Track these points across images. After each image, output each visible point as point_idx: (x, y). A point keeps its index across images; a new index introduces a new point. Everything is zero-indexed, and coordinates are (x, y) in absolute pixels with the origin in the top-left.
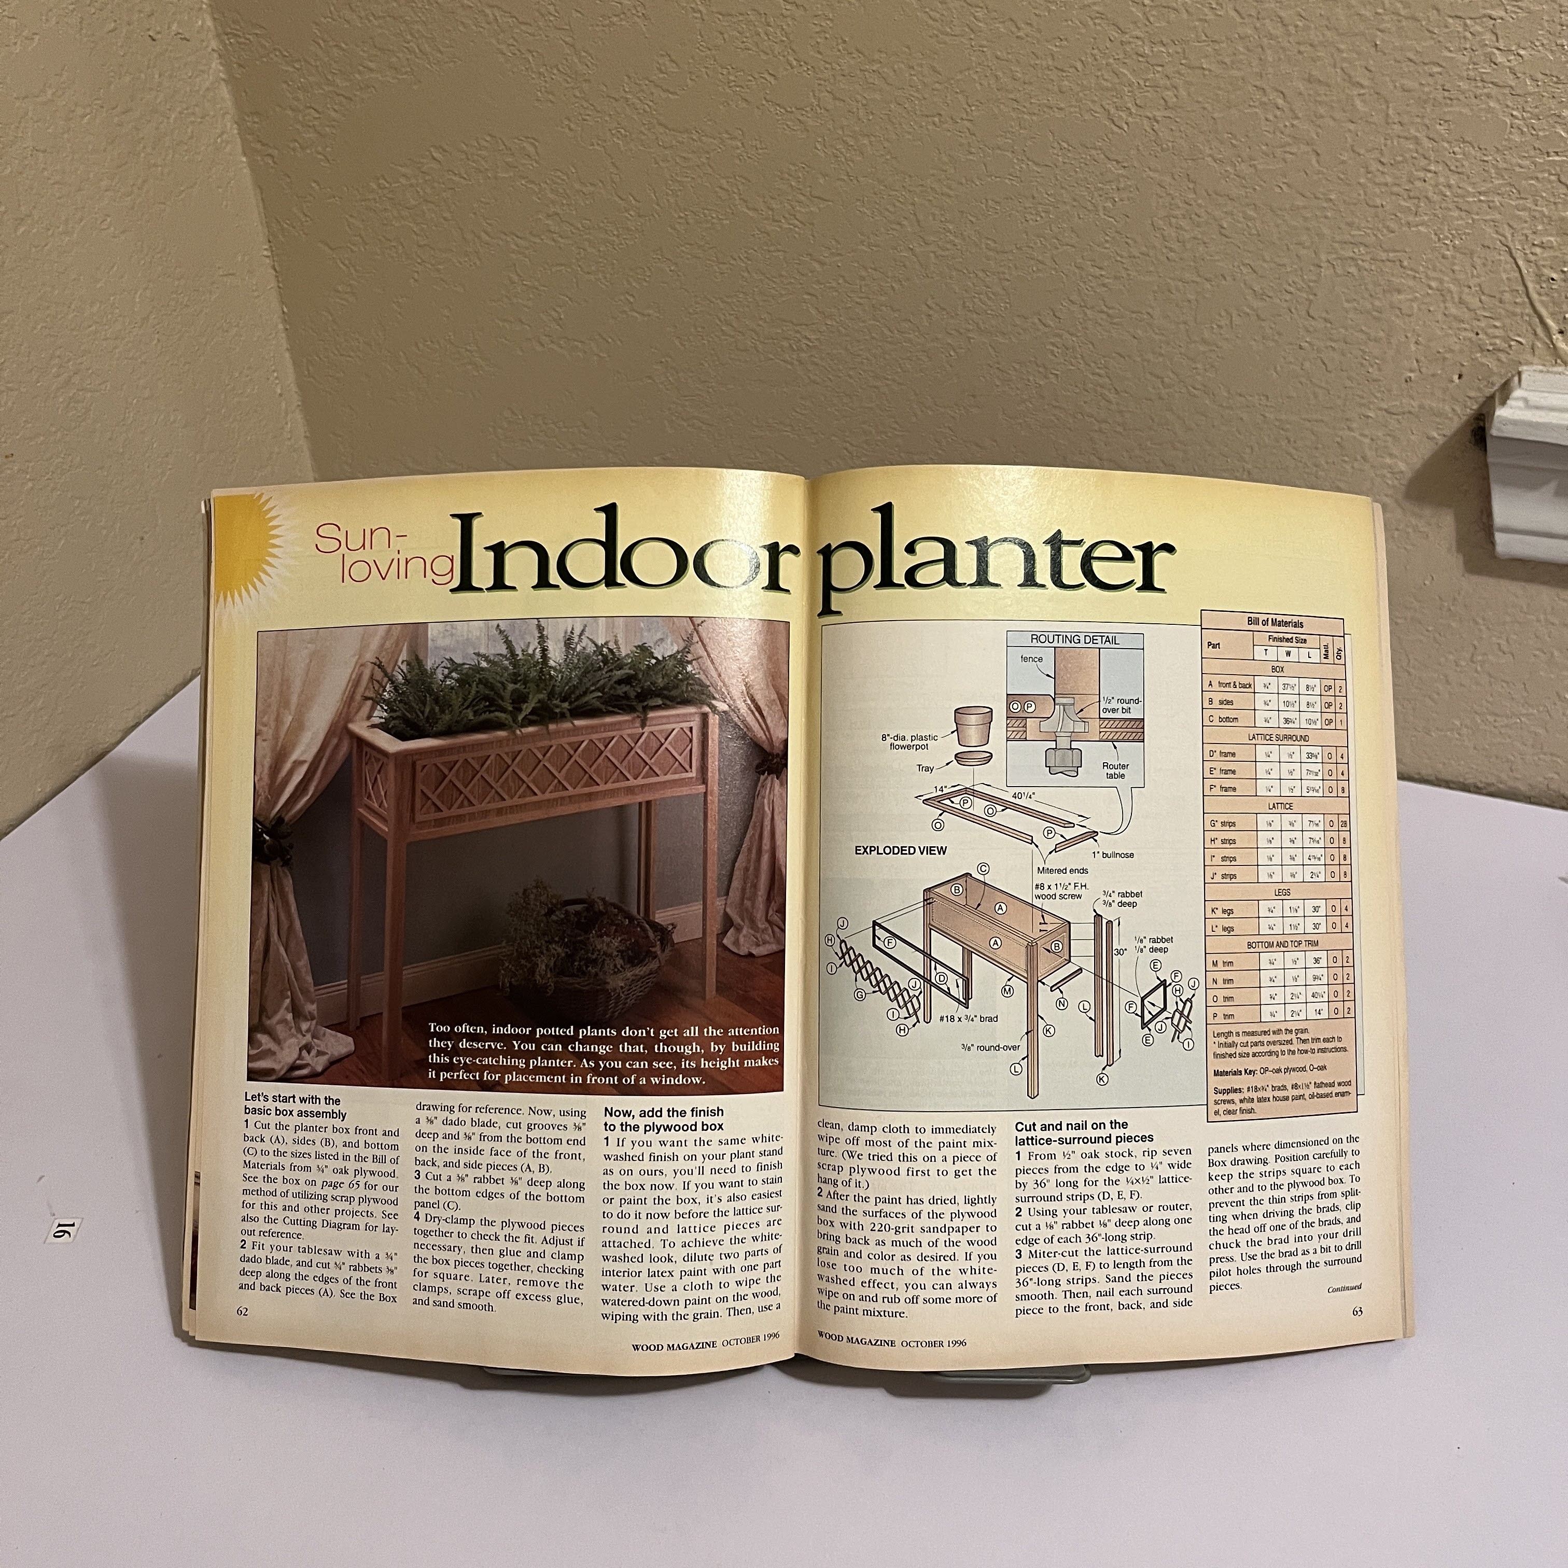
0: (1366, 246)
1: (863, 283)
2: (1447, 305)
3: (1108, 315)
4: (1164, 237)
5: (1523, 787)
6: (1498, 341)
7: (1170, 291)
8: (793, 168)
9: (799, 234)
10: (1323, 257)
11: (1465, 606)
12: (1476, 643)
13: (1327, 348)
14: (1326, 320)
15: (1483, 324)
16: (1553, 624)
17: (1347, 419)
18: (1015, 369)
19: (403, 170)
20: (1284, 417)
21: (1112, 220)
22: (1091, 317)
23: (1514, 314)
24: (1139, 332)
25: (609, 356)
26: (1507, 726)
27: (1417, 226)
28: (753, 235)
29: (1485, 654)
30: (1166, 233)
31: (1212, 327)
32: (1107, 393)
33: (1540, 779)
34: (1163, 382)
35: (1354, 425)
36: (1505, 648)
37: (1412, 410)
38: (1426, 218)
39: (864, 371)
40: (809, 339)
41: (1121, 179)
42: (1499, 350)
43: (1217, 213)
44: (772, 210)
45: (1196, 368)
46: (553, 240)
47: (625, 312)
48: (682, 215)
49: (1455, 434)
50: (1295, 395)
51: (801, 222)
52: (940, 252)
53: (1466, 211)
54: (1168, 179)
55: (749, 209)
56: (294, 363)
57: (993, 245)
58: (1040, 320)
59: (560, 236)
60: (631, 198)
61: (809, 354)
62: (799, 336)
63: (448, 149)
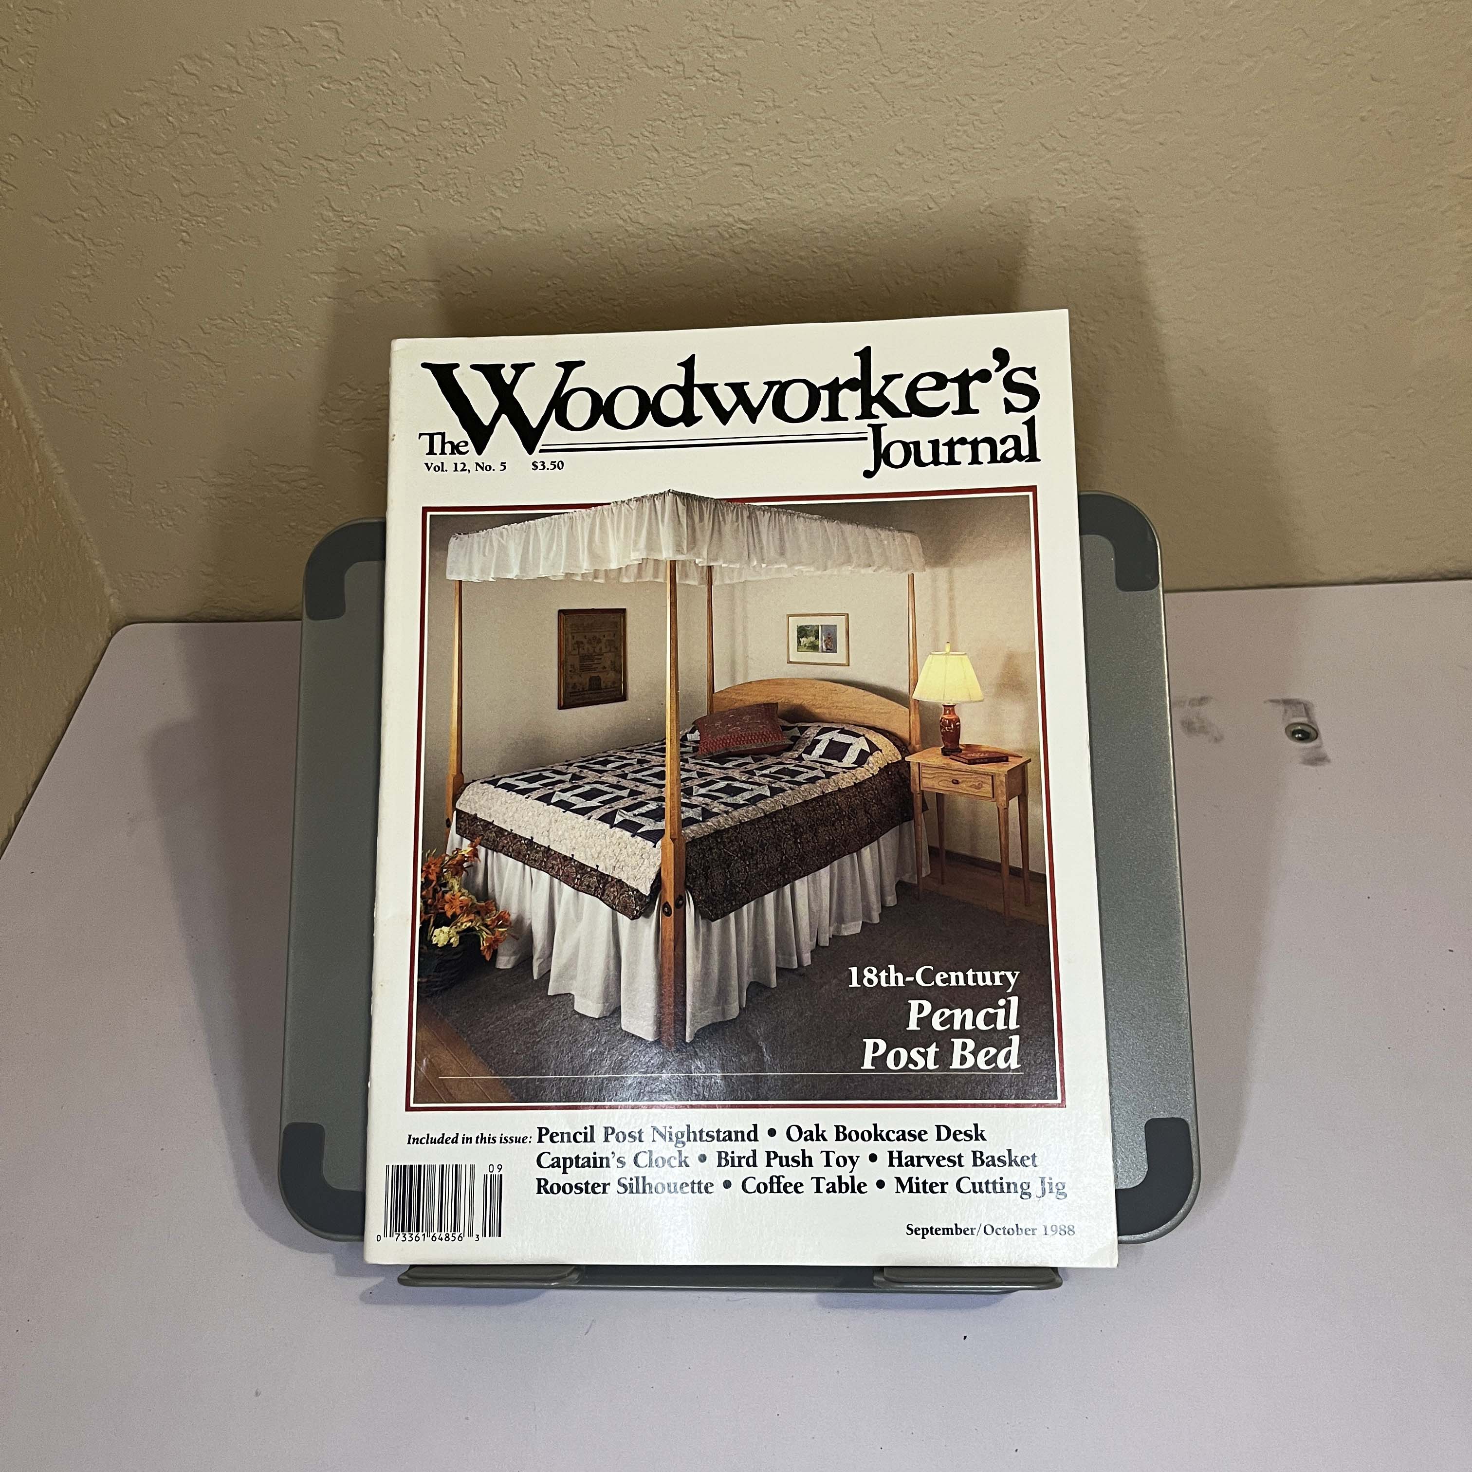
1: (812, 137)
9: (722, 89)
28: (659, 102)
39: (819, 249)
44: (682, 63)
46: (380, 156)
48: (558, 91)
51: (723, 74)
52: (909, 83)
58: (1043, 145)
59: (387, 149)
60: (484, 80)
61: (746, 240)
62: (730, 220)
63: (208, 57)
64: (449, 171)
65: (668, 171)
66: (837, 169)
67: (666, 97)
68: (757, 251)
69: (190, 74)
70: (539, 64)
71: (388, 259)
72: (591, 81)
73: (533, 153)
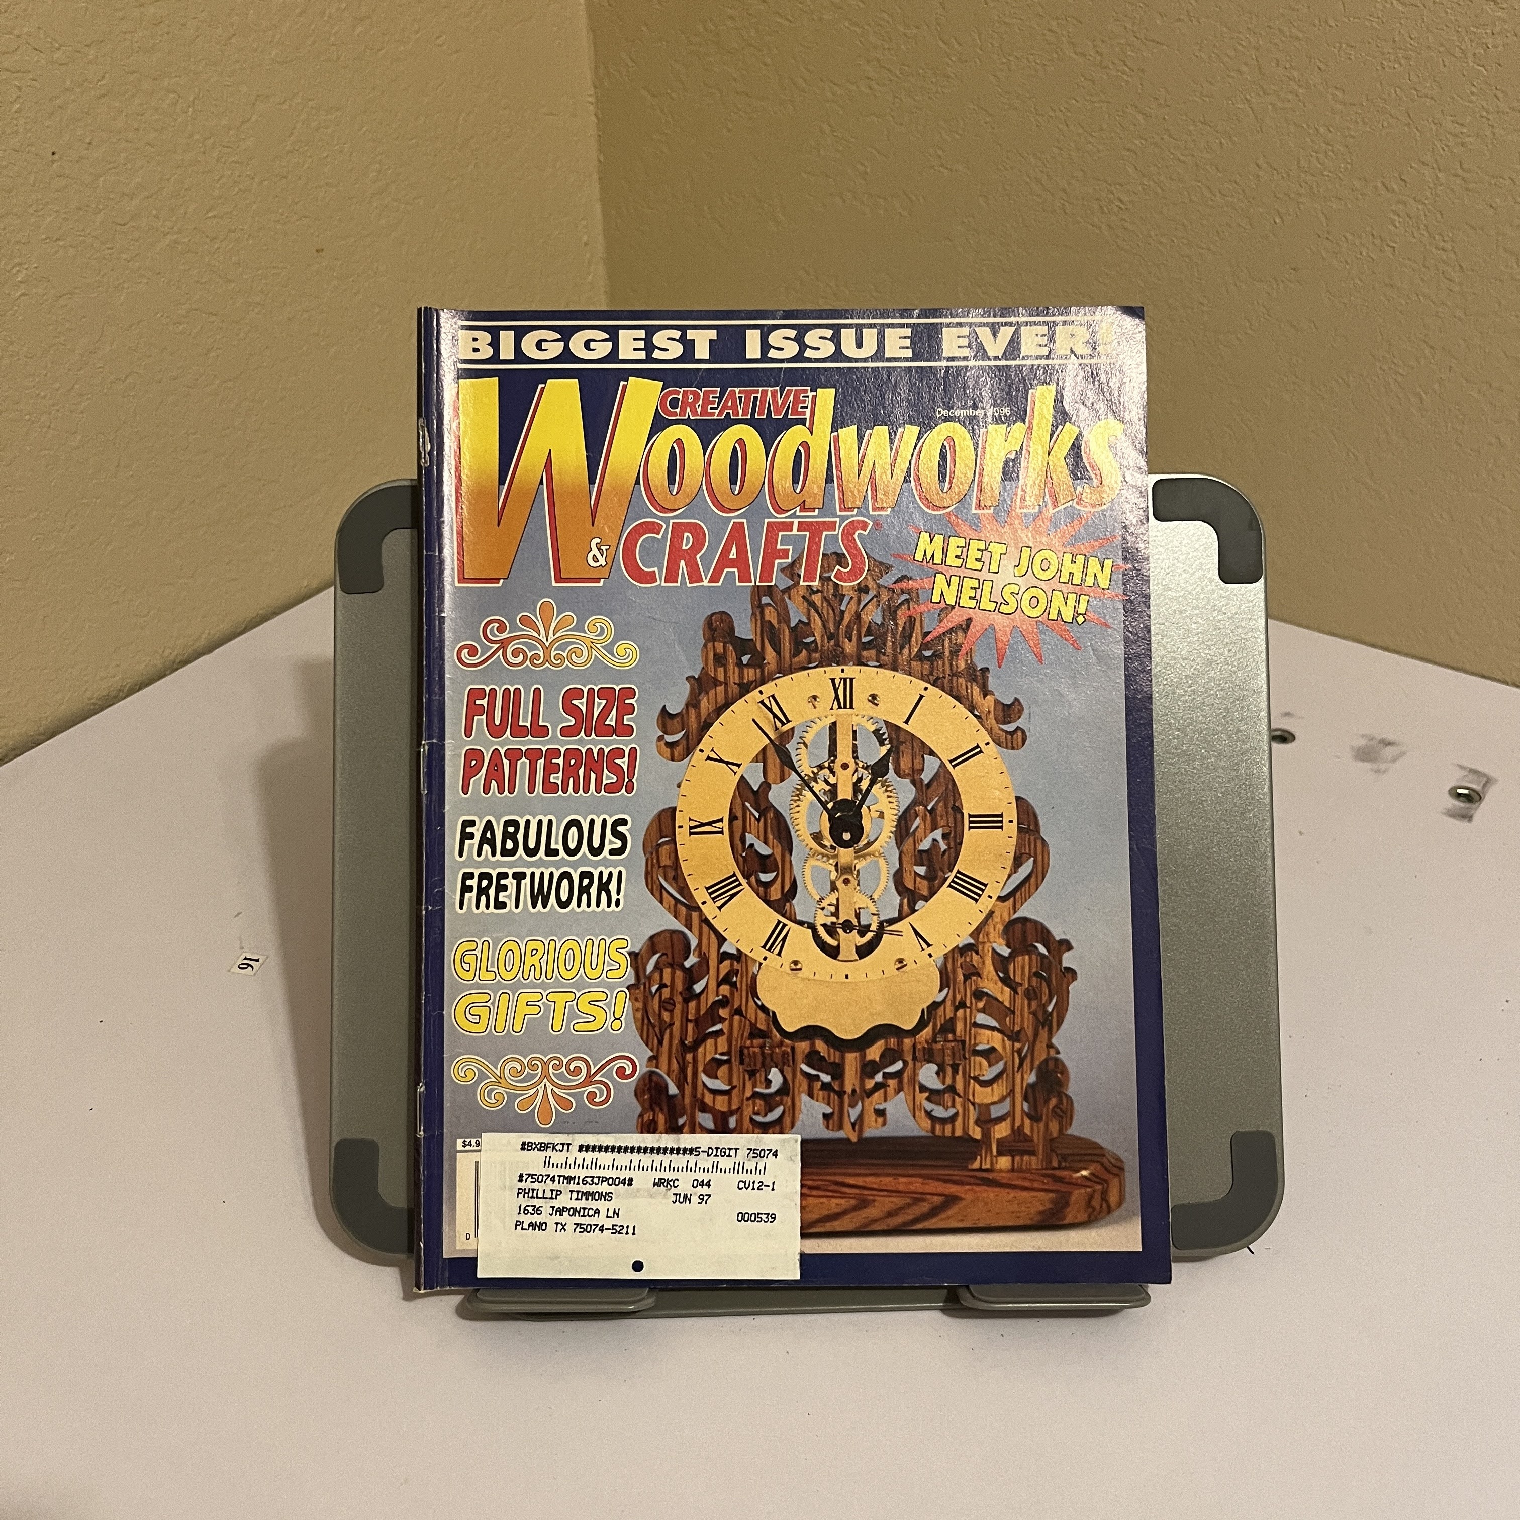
1: (1190, 138)
3: (1463, 179)
9: (1127, 82)
19: (731, 11)
21: (1482, 69)
22: (1443, 181)
25: (911, 215)
28: (1077, 84)
32: (1450, 270)
39: (1177, 238)
40: (1121, 201)
44: (1102, 55)
46: (870, 88)
47: (932, 167)
51: (1130, 69)
52: (1279, 104)
55: (1076, 54)
56: (605, 214)
57: (1339, 95)
58: (1383, 183)
59: (877, 83)
60: (955, 43)
61: (1119, 218)
62: (1112, 196)
64: (914, 110)
65: (1072, 144)
66: (1205, 170)
67: (1083, 80)
68: (1128, 230)
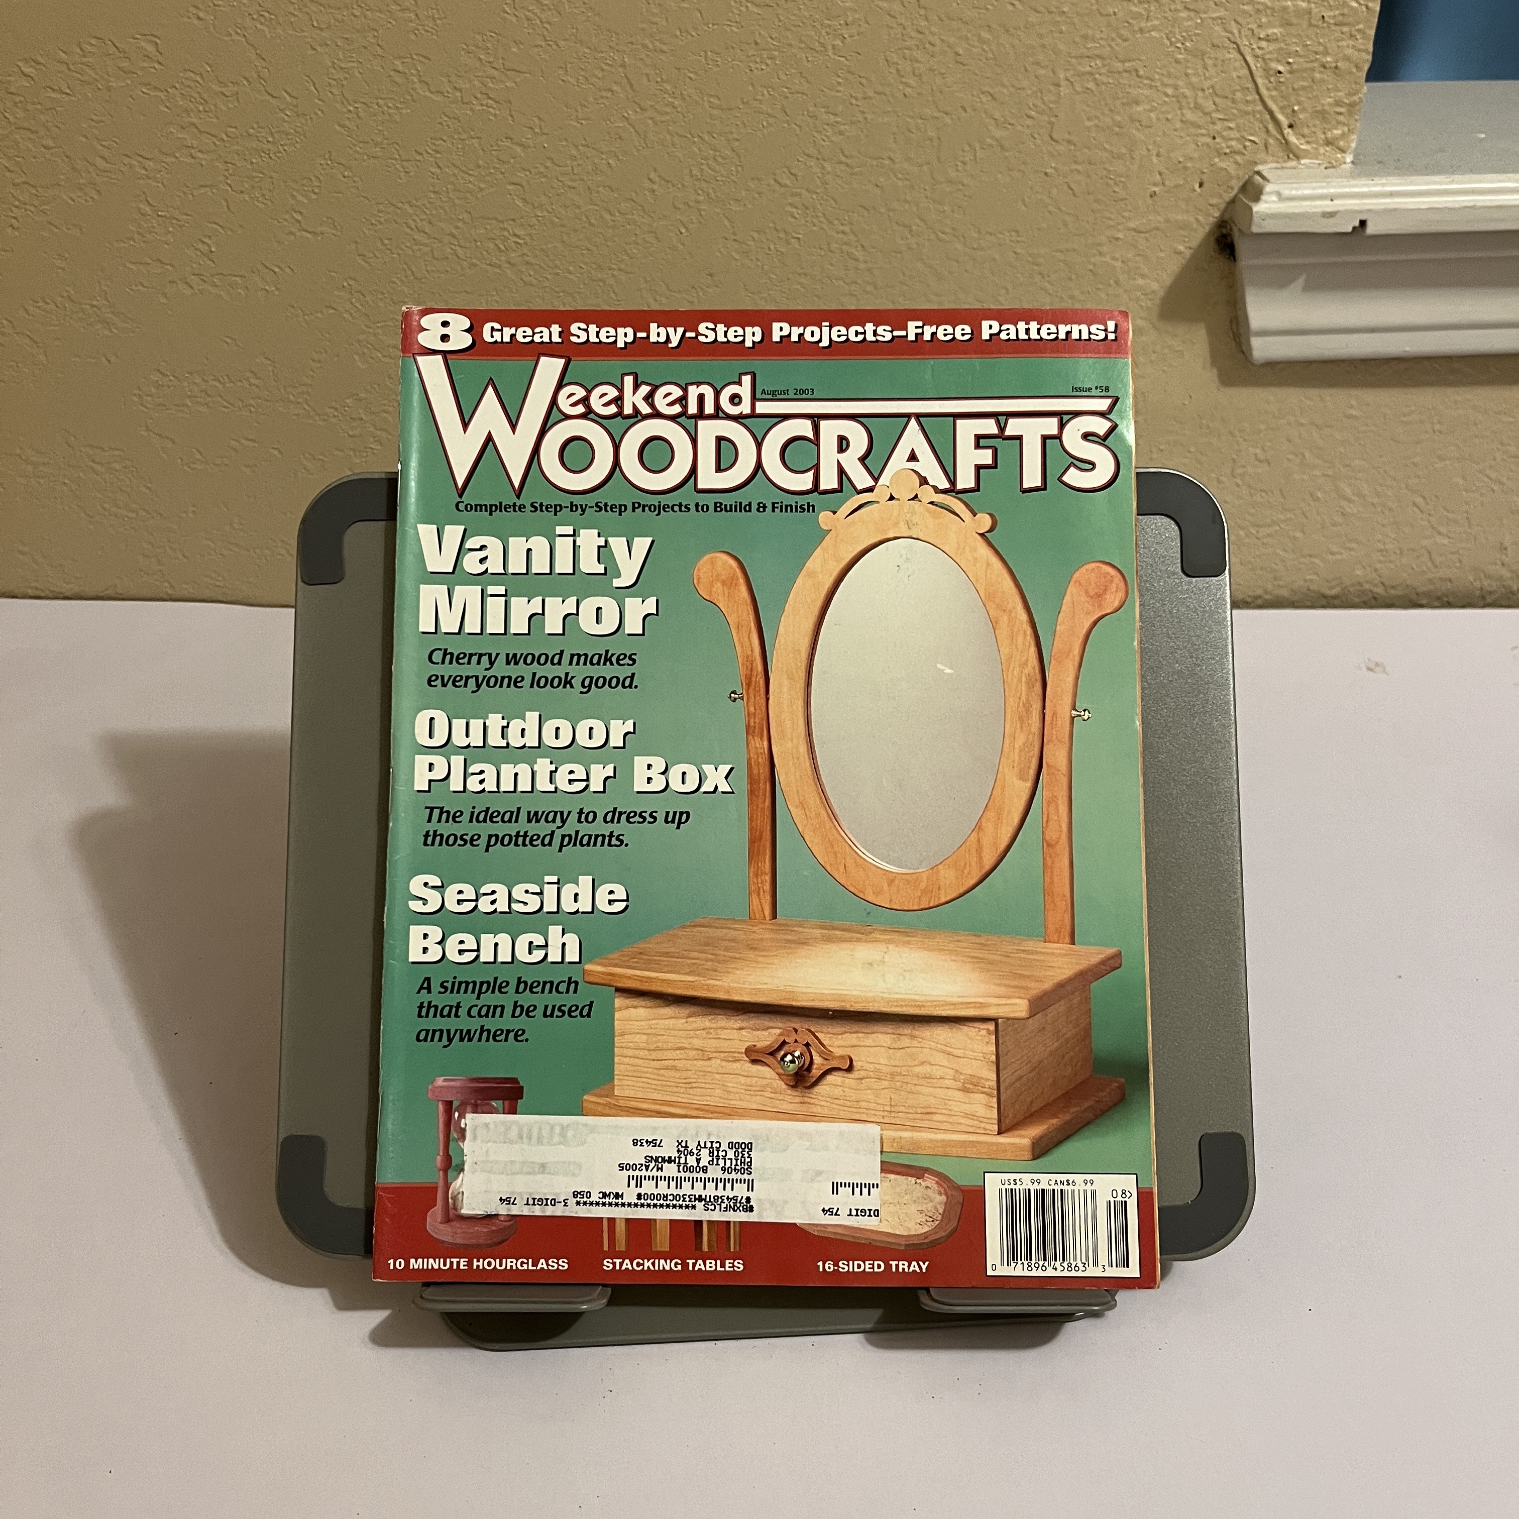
0: (1101, 57)
1: (575, 163)
2: (1185, 112)
4: (898, 70)
5: (1285, 593)
6: (1233, 143)
7: (909, 131)
8: (478, 37)
9: (495, 115)
10: (1062, 76)
11: (1223, 420)
12: (1235, 457)
13: (1072, 171)
14: (1069, 142)
15: (1219, 126)
16: (1302, 425)
17: (1099, 245)
18: (753, 238)
20: (1035, 251)
21: (843, 59)
23: (1247, 113)
24: (882, 180)
25: (277, 289)
26: (1268, 535)
27: (1149, 31)
28: (440, 123)
29: (1243, 467)
30: (900, 67)
31: (957, 165)
32: (853, 250)
33: (1302, 583)
34: (911, 231)
35: (1105, 249)
36: (1261, 456)
37: (1158, 225)
38: (1156, 22)
39: (586, 264)
40: (518, 236)
41: (848, 14)
42: (1236, 152)
43: (952, 40)
44: (460, 90)
45: (944, 211)
46: (193, 157)
47: (292, 233)
48: (351, 109)
49: (1199, 246)
50: (1044, 225)
51: (496, 102)
52: (659, 118)
53: (1195, 11)
54: (897, 7)
55: (431, 92)
57: (715, 101)
58: (776, 181)
59: (200, 151)
60: (286, 95)
61: (520, 253)
62: (506, 233)
63: (42, 61)
64: (255, 174)
65: (449, 187)
66: (598, 192)
67: (446, 119)
68: (531, 264)
69: (26, 75)
70: (334, 83)
71: (199, 253)
72: (380, 101)
73: (329, 162)
